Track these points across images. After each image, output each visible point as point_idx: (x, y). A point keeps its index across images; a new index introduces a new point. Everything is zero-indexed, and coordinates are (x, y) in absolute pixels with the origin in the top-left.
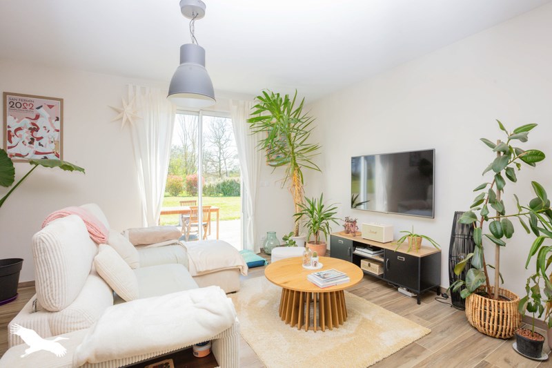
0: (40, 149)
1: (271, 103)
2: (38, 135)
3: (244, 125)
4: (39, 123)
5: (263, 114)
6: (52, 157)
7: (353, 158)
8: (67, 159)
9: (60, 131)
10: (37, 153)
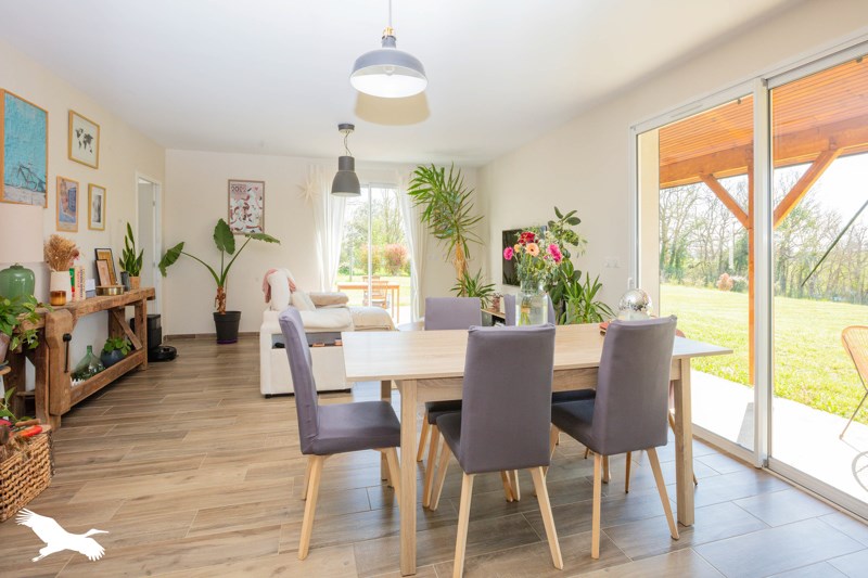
0: (250, 224)
1: (428, 174)
2: (249, 212)
3: (409, 200)
4: (249, 202)
5: (422, 187)
6: (257, 231)
7: (505, 233)
8: (267, 232)
9: (263, 208)
10: (248, 227)
